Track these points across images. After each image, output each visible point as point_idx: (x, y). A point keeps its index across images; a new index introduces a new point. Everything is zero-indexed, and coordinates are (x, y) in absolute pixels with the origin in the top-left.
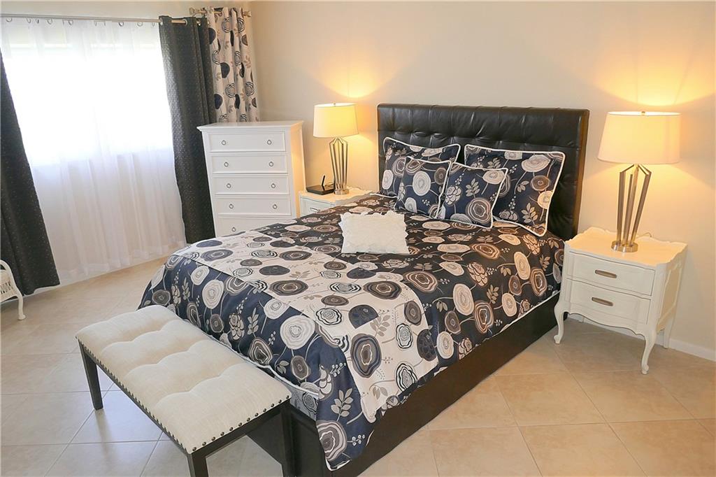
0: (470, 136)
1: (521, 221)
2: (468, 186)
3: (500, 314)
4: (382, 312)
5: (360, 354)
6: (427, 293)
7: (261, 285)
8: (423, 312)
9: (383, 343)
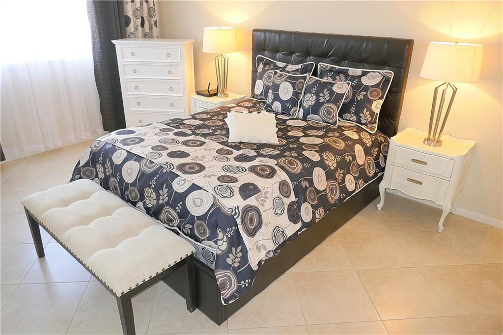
0: (323, 56)
1: (359, 121)
2: (321, 94)
3: (344, 189)
4: (263, 188)
5: (248, 221)
6: (295, 174)
7: (169, 166)
8: (292, 188)
9: (264, 211)
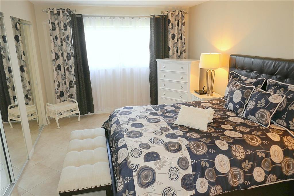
0: (272, 74)
1: (288, 127)
2: (259, 102)
3: (249, 177)
4: (164, 158)
5: (143, 176)
6: (197, 154)
7: (125, 130)
8: (190, 164)
9: (159, 173)
